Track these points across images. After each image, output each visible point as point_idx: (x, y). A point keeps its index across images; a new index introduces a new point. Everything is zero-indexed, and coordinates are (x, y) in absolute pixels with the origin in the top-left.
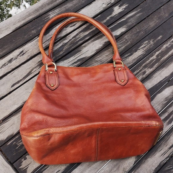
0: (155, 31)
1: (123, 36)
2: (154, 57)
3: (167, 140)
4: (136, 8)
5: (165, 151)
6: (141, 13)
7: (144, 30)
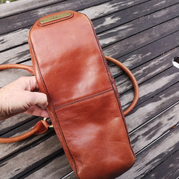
0: (144, 47)
1: (112, 45)
2: (141, 71)
3: (144, 156)
4: (128, 23)
5: (141, 167)
6: (133, 29)
7: (133, 45)
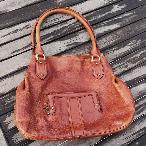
0: (144, 33)
1: (116, 31)
2: (138, 55)
3: (132, 127)
4: (132, 10)
5: (128, 136)
6: (136, 16)
7: (135, 30)
